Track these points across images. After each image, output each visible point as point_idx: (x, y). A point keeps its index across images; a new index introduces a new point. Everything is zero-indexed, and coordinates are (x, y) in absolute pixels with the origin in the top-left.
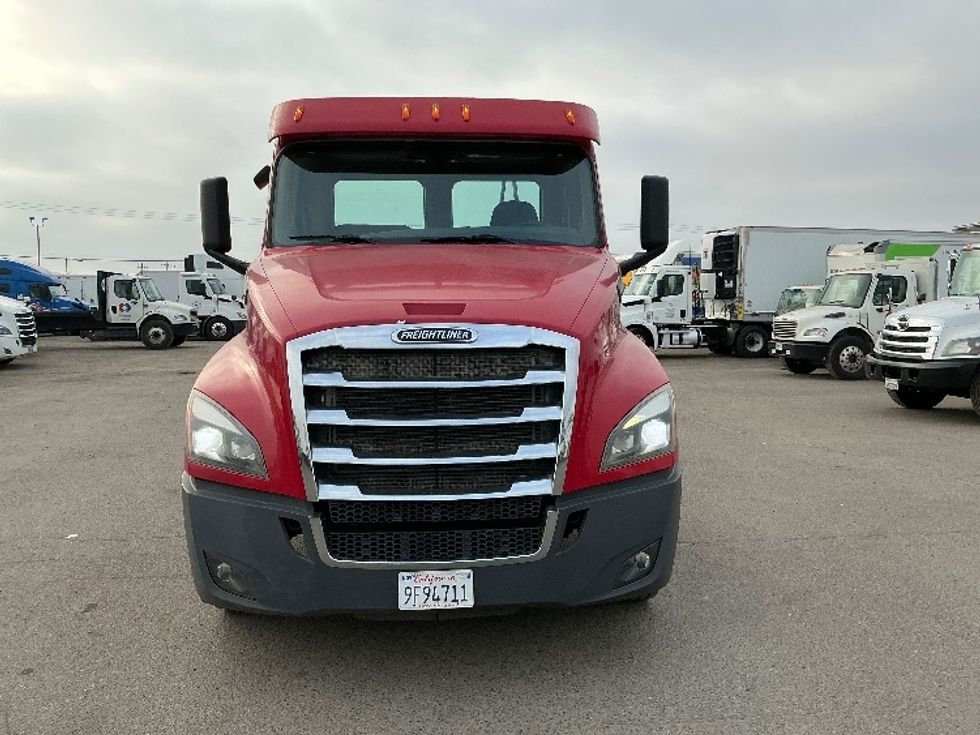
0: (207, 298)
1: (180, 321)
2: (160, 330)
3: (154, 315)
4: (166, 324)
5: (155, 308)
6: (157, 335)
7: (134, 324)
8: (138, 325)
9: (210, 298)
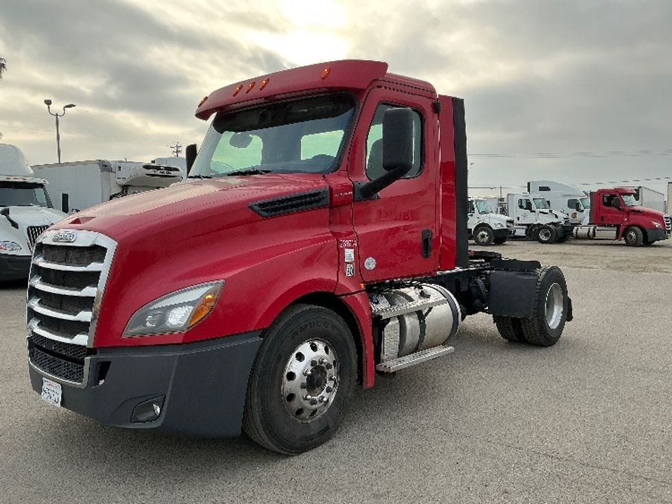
0: (532, 211)
1: (499, 227)
2: (486, 233)
3: (483, 223)
4: (489, 229)
5: (485, 219)
6: (483, 236)
7: (471, 229)
8: (473, 230)
9: (535, 212)
